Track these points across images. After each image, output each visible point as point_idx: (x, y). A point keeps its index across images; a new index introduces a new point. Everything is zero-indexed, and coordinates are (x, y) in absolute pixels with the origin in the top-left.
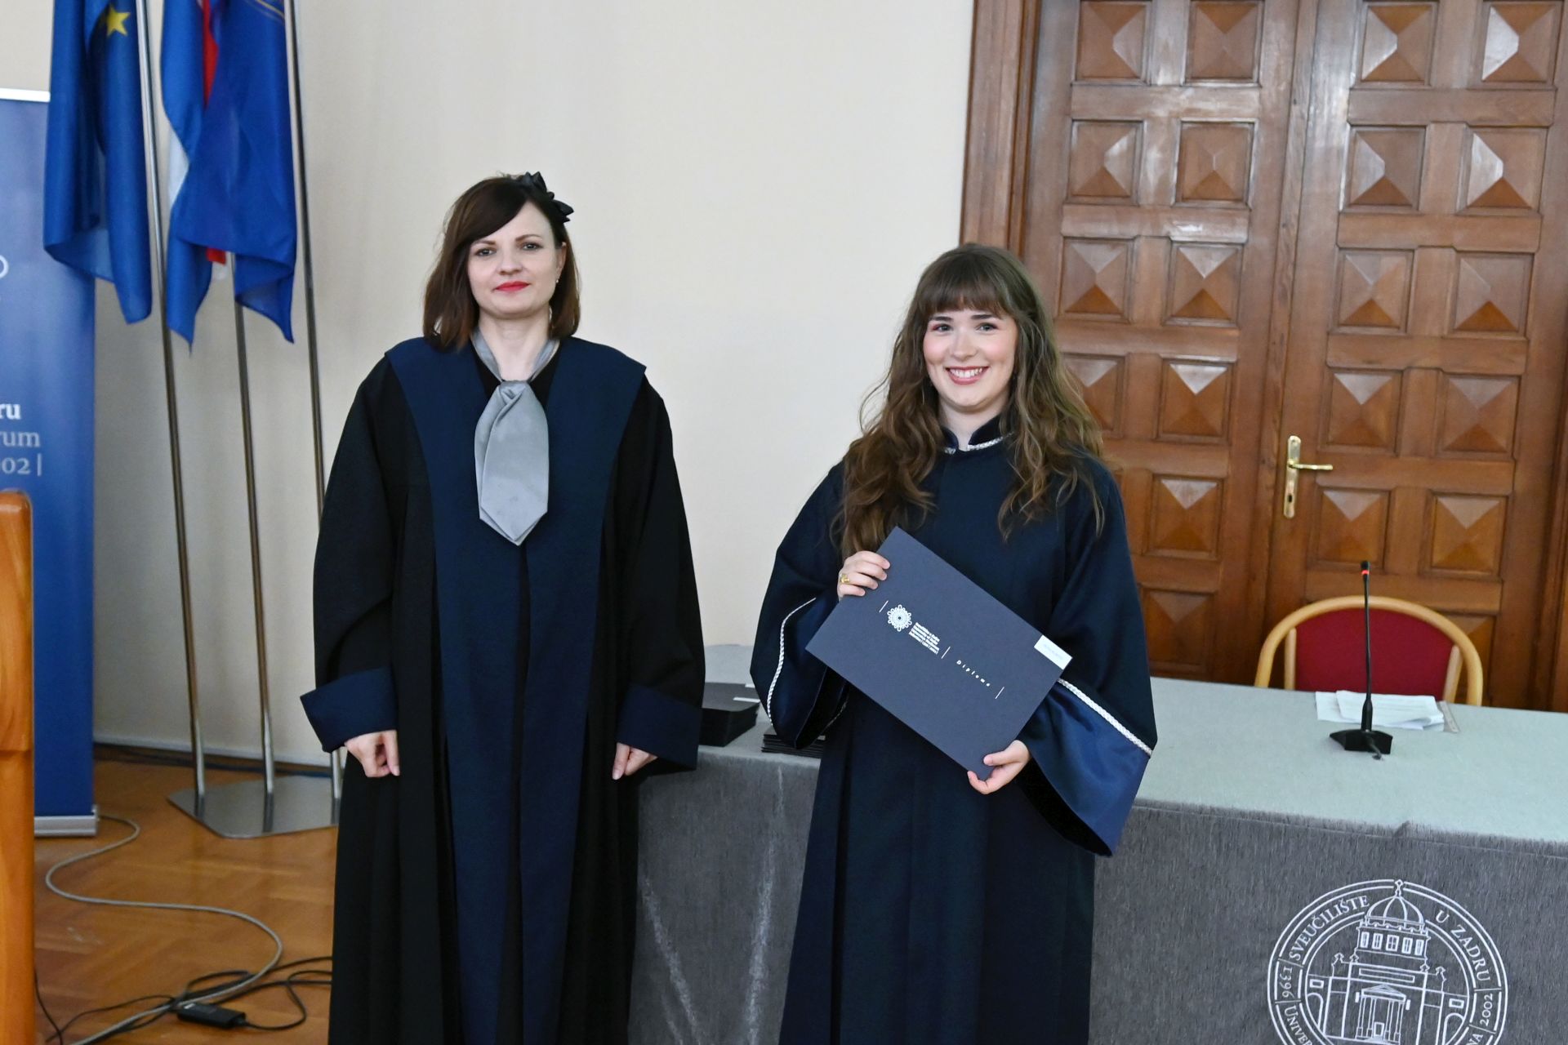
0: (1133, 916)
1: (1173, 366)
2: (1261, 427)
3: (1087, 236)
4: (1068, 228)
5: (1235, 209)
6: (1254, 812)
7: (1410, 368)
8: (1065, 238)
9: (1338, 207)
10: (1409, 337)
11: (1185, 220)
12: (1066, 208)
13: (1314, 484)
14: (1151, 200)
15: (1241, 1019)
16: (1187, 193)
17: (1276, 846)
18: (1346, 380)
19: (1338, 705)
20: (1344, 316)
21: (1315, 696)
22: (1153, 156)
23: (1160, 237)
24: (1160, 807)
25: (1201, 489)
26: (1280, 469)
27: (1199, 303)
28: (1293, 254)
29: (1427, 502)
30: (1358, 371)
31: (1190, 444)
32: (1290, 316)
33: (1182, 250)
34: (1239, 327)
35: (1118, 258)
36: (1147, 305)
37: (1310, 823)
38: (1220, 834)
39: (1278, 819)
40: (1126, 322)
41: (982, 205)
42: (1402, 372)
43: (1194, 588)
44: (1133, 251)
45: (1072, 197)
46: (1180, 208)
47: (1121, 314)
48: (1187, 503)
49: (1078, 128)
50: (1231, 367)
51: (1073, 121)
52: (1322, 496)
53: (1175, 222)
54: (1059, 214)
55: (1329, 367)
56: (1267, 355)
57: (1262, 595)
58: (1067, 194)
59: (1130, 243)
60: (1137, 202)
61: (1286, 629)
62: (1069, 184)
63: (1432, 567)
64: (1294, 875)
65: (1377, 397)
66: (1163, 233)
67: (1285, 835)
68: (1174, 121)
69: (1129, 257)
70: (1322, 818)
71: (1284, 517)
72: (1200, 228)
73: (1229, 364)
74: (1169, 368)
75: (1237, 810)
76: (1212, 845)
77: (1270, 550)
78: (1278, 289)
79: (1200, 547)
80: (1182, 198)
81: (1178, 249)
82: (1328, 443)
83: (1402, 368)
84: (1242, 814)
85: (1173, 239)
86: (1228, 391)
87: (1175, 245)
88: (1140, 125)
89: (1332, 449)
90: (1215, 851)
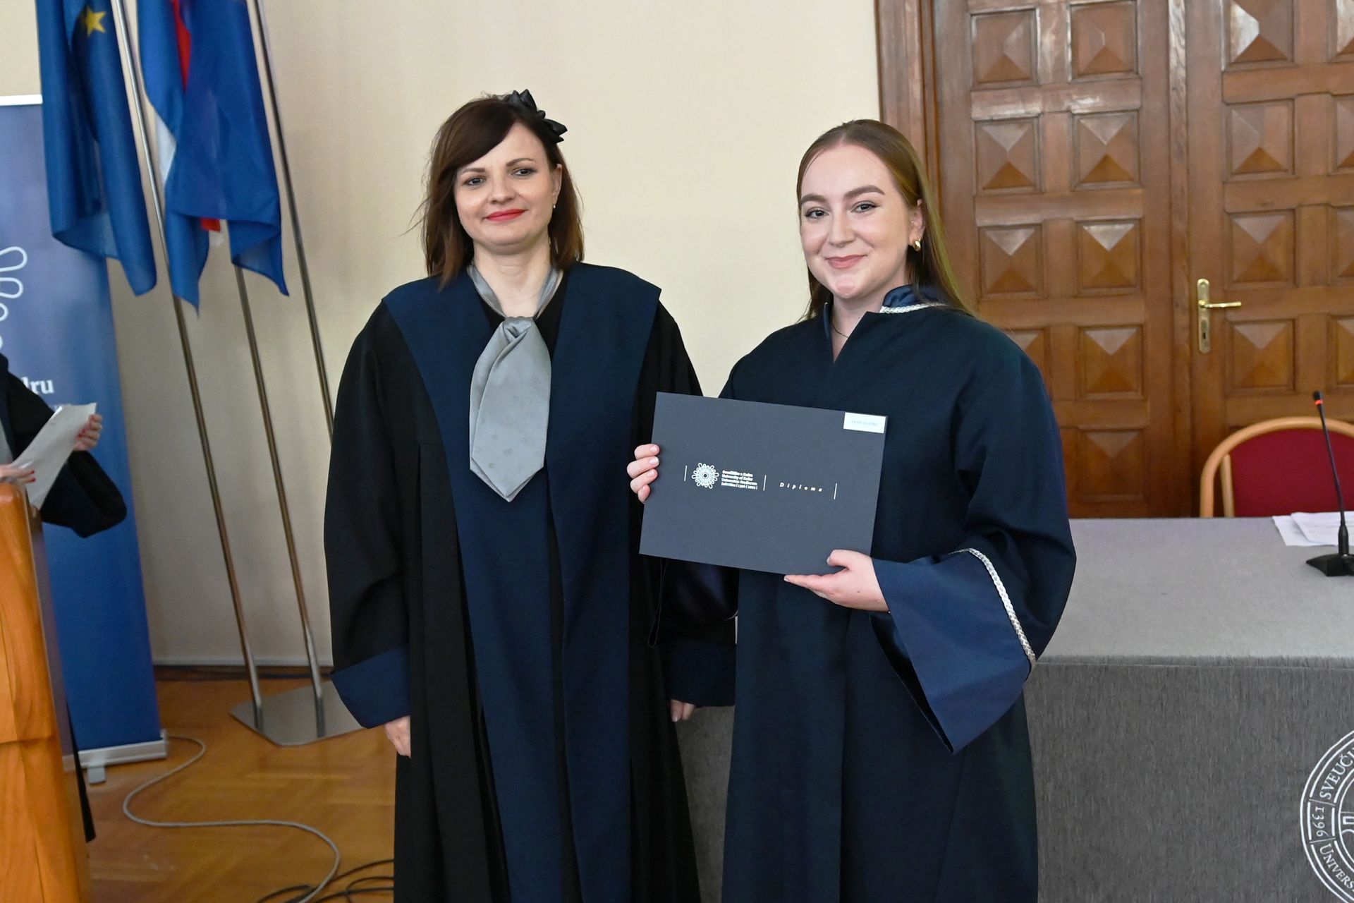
0: (1160, 772)
1: (1086, 228)
2: (1171, 274)
3: (995, 118)
4: (978, 113)
5: (1126, 79)
6: (1271, 658)
7: (1301, 206)
8: (977, 122)
9: (1220, 67)
10: (1298, 178)
11: (1083, 94)
12: (973, 94)
13: (1225, 320)
14: (1051, 78)
15: (1277, 861)
16: (1082, 68)
17: (1297, 690)
18: (1245, 223)
19: (1296, 526)
20: (1237, 165)
21: (1273, 521)
22: (1046, 41)
23: (1062, 112)
24: (1177, 663)
25: (1122, 337)
26: (1193, 309)
27: (1104, 169)
28: (1184, 113)
29: (1329, 327)
30: (1255, 213)
31: (1107, 296)
32: (1188, 170)
33: (1082, 121)
34: (1142, 186)
35: (1025, 135)
36: (1057, 174)
37: (1330, 663)
38: (1240, 683)
39: (1297, 662)
40: (1042, 192)
41: (899, 99)
42: (1293, 210)
43: (1125, 425)
44: (1038, 126)
45: (979, 84)
46: (1078, 83)
47: (1034, 185)
48: (1111, 350)
49: (977, 21)
50: (1140, 222)
51: (972, 15)
52: (1232, 332)
53: (1075, 97)
54: (968, 102)
55: (1229, 214)
56: (1170, 207)
57: (1188, 426)
58: (974, 84)
59: (1035, 121)
60: (1037, 81)
61: (1220, 456)
62: (975, 71)
63: (1338, 383)
64: (1318, 716)
65: (1273, 235)
66: (1064, 108)
67: (1305, 677)
68: (1064, 7)
69: (1036, 132)
70: (1340, 657)
71: (1200, 353)
72: (1098, 100)
73: (1135, 219)
74: (1082, 229)
75: (1255, 658)
76: (1234, 698)
77: (1192, 385)
78: (1174, 147)
79: (1127, 388)
80: (1078, 75)
81: (1079, 121)
82: (1234, 282)
83: (1293, 206)
84: (1260, 661)
85: (1074, 112)
86: (1138, 242)
87: (1077, 117)
88: (1033, 13)
89: (1239, 287)
90: (1236, 703)
